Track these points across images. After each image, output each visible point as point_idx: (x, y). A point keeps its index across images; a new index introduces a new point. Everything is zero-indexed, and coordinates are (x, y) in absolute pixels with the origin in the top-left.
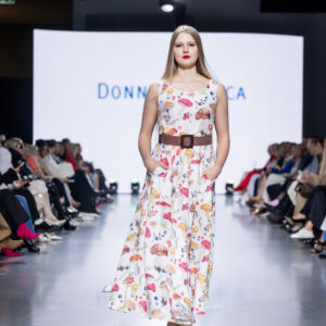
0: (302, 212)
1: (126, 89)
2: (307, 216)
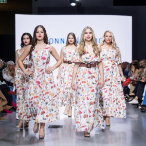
0: (133, 92)
1: (56, 39)
2: (135, 94)
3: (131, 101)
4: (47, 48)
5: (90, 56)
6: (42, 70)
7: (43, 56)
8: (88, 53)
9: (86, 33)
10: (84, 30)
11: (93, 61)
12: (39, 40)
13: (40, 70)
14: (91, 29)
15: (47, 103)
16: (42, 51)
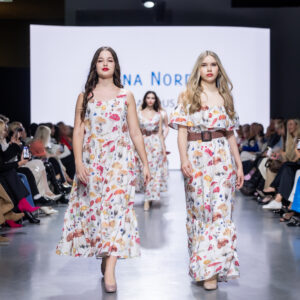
2: (276, 189)
3: (267, 203)
4: (121, 96)
5: (210, 116)
6: (109, 143)
7: (115, 112)
8: (207, 108)
9: (204, 65)
10: (201, 58)
11: (215, 126)
12: (104, 78)
13: (106, 142)
14: (215, 56)
15: (116, 213)
16: (112, 102)
